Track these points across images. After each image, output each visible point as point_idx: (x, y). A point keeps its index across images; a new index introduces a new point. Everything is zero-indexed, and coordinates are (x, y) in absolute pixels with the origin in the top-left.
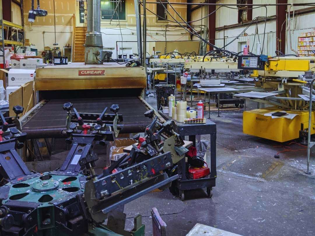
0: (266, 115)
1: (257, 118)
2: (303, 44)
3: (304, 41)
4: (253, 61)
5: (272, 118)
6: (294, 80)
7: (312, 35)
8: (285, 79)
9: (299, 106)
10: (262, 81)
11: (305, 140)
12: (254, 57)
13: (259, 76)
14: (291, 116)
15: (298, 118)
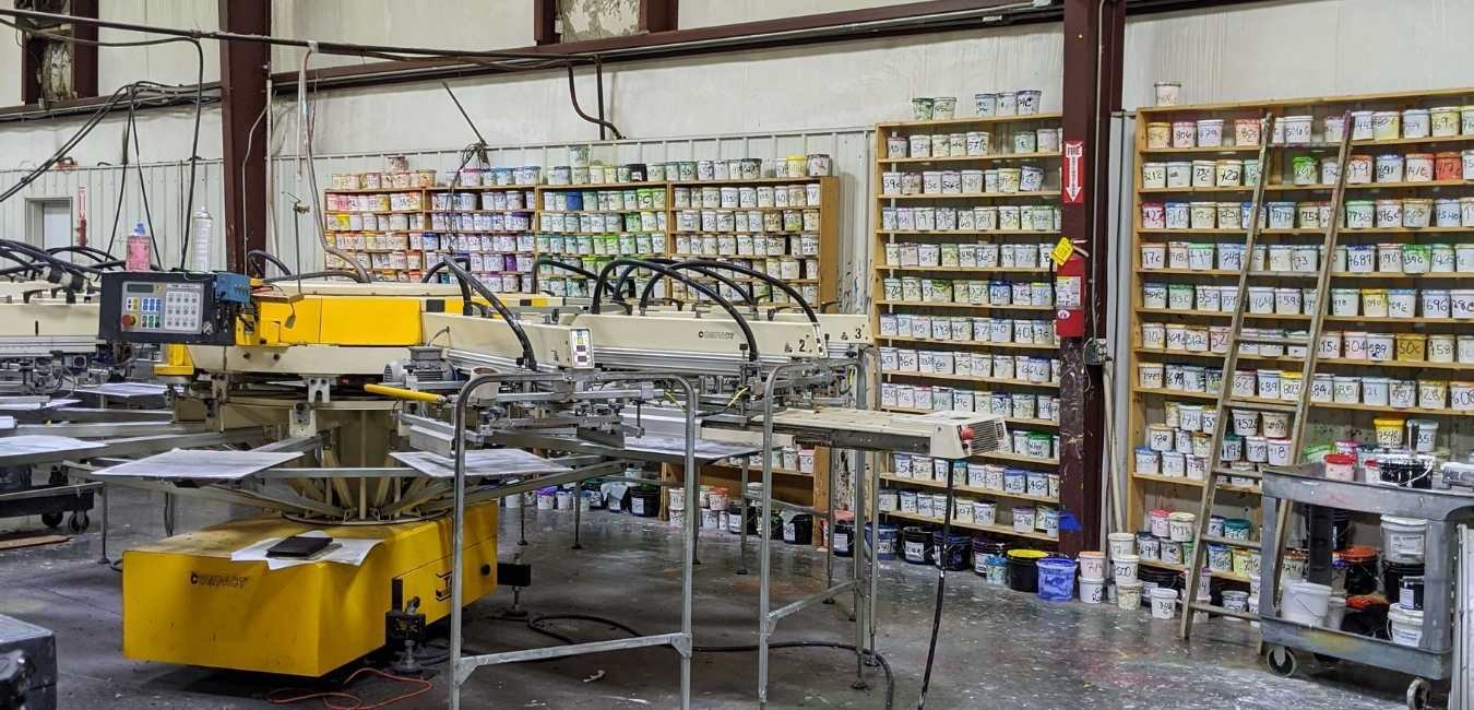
0: (239, 556)
1: (194, 575)
2: (346, 223)
3: (354, 209)
4: (179, 300)
5: (272, 568)
6: (368, 387)
7: (386, 186)
8: (324, 382)
9: (376, 504)
10: (214, 395)
11: (410, 651)
12: (184, 281)
13: (198, 371)
14: (353, 551)
15: (379, 556)
